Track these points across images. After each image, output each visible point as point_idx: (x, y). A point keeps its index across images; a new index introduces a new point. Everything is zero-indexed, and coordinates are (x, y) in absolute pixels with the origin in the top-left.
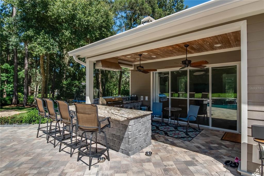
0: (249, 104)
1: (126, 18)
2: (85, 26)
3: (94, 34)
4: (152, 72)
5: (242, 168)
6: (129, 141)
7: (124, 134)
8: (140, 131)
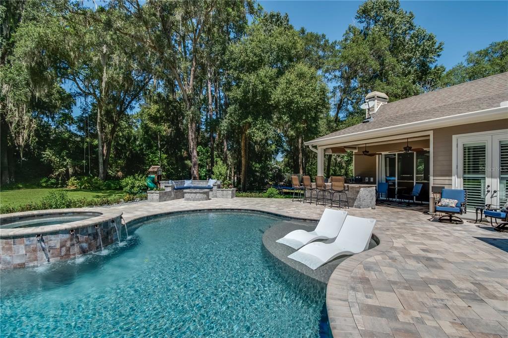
0: (434, 176)
1: (342, 77)
2: (302, 108)
3: (310, 114)
4: (377, 156)
5: (430, 211)
6: (360, 200)
7: (357, 196)
8: (367, 196)
